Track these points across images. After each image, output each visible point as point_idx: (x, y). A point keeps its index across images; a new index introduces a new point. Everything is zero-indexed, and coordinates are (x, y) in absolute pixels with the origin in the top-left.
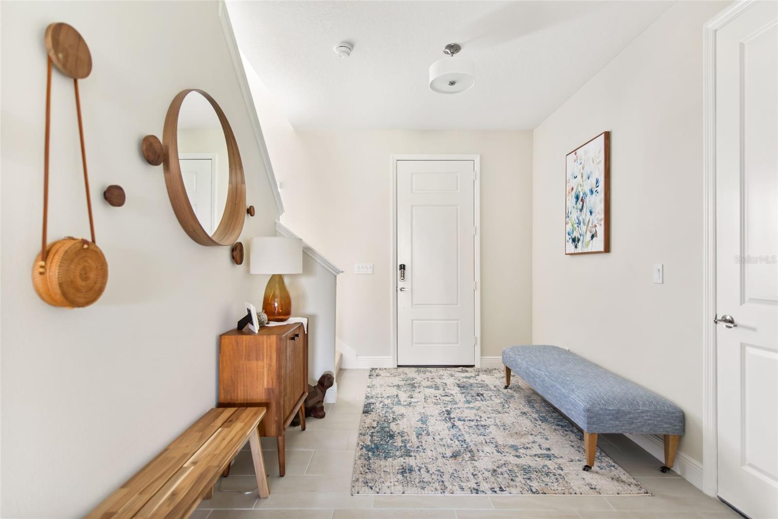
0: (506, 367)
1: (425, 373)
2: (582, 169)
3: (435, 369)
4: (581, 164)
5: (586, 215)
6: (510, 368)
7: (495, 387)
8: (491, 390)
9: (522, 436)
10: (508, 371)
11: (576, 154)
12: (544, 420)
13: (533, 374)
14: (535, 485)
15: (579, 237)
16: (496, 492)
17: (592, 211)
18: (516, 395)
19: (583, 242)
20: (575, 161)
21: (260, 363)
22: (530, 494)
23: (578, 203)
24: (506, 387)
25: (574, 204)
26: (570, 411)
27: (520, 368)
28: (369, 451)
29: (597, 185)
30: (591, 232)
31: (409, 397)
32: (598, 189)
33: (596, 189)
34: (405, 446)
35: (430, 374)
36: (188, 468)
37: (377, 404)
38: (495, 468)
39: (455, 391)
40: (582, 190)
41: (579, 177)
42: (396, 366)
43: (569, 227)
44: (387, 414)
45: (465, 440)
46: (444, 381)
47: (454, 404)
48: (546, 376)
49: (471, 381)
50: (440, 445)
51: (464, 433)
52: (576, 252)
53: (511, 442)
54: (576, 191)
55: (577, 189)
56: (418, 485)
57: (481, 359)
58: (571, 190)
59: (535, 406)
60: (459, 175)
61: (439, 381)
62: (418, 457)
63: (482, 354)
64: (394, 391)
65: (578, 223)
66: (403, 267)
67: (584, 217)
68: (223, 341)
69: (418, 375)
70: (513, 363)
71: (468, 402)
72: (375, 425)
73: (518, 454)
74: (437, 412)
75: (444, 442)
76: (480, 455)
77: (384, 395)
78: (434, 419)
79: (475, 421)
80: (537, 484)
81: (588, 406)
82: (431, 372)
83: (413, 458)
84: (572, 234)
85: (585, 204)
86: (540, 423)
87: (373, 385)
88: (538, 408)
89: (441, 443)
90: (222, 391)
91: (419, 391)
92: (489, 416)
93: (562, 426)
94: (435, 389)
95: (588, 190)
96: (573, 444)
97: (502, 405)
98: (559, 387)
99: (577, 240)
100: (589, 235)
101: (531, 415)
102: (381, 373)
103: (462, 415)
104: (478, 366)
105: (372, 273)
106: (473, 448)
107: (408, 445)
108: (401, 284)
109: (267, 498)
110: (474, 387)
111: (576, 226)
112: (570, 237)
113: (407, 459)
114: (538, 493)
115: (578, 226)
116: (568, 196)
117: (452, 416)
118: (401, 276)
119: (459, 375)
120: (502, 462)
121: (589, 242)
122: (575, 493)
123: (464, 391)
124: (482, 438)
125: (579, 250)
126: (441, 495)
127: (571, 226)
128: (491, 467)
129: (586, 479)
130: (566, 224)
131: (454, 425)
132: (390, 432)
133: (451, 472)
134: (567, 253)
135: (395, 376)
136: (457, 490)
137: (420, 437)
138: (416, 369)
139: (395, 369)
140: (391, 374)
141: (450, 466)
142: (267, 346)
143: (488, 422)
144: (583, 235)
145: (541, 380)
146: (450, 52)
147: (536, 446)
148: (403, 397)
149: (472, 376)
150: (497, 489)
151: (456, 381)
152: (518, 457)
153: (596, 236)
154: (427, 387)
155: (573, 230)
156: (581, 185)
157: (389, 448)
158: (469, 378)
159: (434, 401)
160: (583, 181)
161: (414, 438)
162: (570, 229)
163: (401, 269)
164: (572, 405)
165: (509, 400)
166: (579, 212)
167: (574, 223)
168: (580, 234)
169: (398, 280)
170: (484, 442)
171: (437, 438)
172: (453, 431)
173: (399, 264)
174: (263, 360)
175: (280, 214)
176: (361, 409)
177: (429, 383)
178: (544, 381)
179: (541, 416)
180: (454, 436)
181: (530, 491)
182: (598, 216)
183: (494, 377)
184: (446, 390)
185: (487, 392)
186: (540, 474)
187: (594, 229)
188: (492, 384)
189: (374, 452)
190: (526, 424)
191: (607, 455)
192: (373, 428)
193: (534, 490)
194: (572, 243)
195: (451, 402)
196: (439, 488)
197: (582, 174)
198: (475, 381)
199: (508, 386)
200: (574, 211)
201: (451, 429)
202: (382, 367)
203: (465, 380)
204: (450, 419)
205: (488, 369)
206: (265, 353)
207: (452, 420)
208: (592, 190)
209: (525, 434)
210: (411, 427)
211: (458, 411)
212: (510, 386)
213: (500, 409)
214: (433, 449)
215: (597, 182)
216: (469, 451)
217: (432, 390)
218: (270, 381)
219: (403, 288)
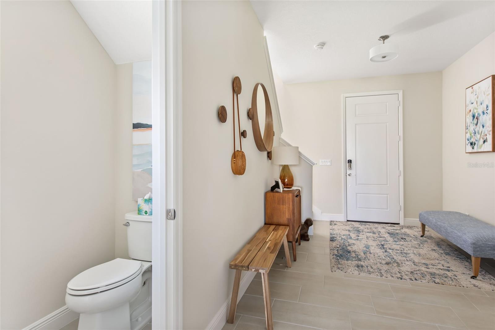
0: (422, 223)
1: (365, 226)
2: (477, 98)
3: (372, 224)
4: (476, 95)
5: (480, 128)
6: (425, 224)
7: (414, 235)
8: (411, 237)
9: (431, 260)
10: (423, 226)
11: (472, 89)
12: (447, 254)
13: (440, 226)
14: (437, 280)
15: (475, 142)
16: (413, 280)
17: (484, 125)
18: (429, 241)
19: (478, 145)
20: (472, 93)
21: (284, 206)
22: (434, 284)
23: (474, 120)
24: (422, 236)
25: (472, 120)
26: (462, 245)
27: (431, 223)
28: (337, 256)
29: (487, 109)
30: (483, 139)
31: (357, 236)
32: (488, 111)
33: (487, 111)
34: (358, 257)
35: (369, 226)
36: (268, 242)
37: (338, 237)
38: (413, 271)
39: (387, 235)
40: (477, 111)
41: (475, 103)
42: (346, 221)
43: (468, 136)
44: (345, 243)
45: (394, 258)
46: (379, 230)
47: (386, 242)
48: (448, 226)
49: (397, 231)
50: (379, 259)
51: (393, 255)
52: (473, 152)
53: (424, 261)
54: (473, 112)
55: (474, 111)
56: (367, 272)
57: (404, 220)
58: (469, 112)
59: (442, 247)
60: (388, 104)
61: (375, 230)
62: (365, 262)
63: (405, 217)
64: (347, 233)
65: (474, 133)
66: (350, 161)
67: (478, 129)
68: (267, 195)
69: (361, 226)
70: (427, 220)
71: (395, 241)
72: (339, 247)
73: (427, 267)
74: (375, 244)
75: (381, 257)
76: (403, 265)
77: (341, 234)
78: (373, 247)
79: (400, 250)
80: (439, 280)
81: (474, 241)
82: (369, 225)
83: (363, 262)
84: (471, 140)
85: (479, 121)
86: (445, 255)
87: (333, 229)
88: (444, 248)
89: (378, 257)
90: (267, 218)
91: (363, 234)
92: (409, 249)
93: (460, 258)
94: (373, 234)
95: (481, 112)
96: (466, 267)
97: (418, 245)
98: (456, 232)
99: (473, 143)
100: (482, 141)
101: (438, 251)
102: (337, 223)
103: (392, 247)
104: (402, 223)
105: (330, 165)
106: (399, 262)
107: (359, 257)
108: (349, 172)
109: (291, 267)
110: (399, 234)
111: (473, 134)
112: (469, 141)
113: (359, 262)
114: (439, 284)
115: (474, 135)
116: (467, 116)
117: (385, 247)
118: (349, 167)
119: (388, 227)
120: (417, 269)
121: (481, 146)
122: (463, 287)
123: (393, 236)
124: (404, 258)
125: (475, 150)
126: (380, 277)
127: (469, 135)
128: (409, 270)
129: (472, 282)
130: (466, 133)
131: (386, 251)
132: (347, 250)
133: (385, 270)
134: (466, 152)
135: (346, 225)
136: (389, 277)
137: (365, 254)
138: (359, 223)
139: (345, 222)
140: (344, 224)
141: (385, 267)
142: (287, 199)
143: (409, 252)
144: (478, 141)
145: (445, 229)
146: (382, 40)
147: (441, 265)
148: (353, 235)
149: (397, 229)
150: (414, 279)
151: (387, 231)
152: (428, 268)
153: (487, 142)
154: (368, 232)
155: (471, 137)
156: (476, 108)
157: (349, 257)
158: (396, 230)
159: (373, 239)
160: (477, 106)
161: (362, 254)
162: (469, 137)
163: (349, 162)
164: (464, 241)
165: (424, 243)
166: (475, 125)
167: (471, 133)
168: (476, 140)
169: (347, 169)
170: (405, 260)
171: (376, 255)
172: (386, 254)
173: (347, 159)
174: (286, 205)
175: (281, 133)
176: (329, 239)
177: (369, 231)
178: (447, 229)
179: (446, 252)
180: (387, 256)
181: (434, 283)
182: (488, 129)
183: (413, 230)
184: (380, 234)
185: (408, 238)
186: (441, 277)
187: (486, 137)
188: (412, 234)
189: (340, 257)
190: (435, 255)
191: (490, 274)
192: (338, 247)
193: (436, 282)
194: (470, 146)
195: (384, 240)
196: (379, 275)
197: (477, 101)
198: (400, 232)
199: (423, 236)
200: (472, 125)
201: (385, 253)
202: (338, 220)
203: (393, 231)
204: (384, 248)
205: (409, 226)
206: (287, 202)
207: (385, 249)
208: (483, 112)
209: (433, 259)
210: (360, 250)
211: (388, 245)
212: (425, 236)
213: (417, 246)
214: (374, 260)
215: (487, 107)
216: (396, 263)
217: (371, 234)
218: (289, 215)
219: (350, 174)
